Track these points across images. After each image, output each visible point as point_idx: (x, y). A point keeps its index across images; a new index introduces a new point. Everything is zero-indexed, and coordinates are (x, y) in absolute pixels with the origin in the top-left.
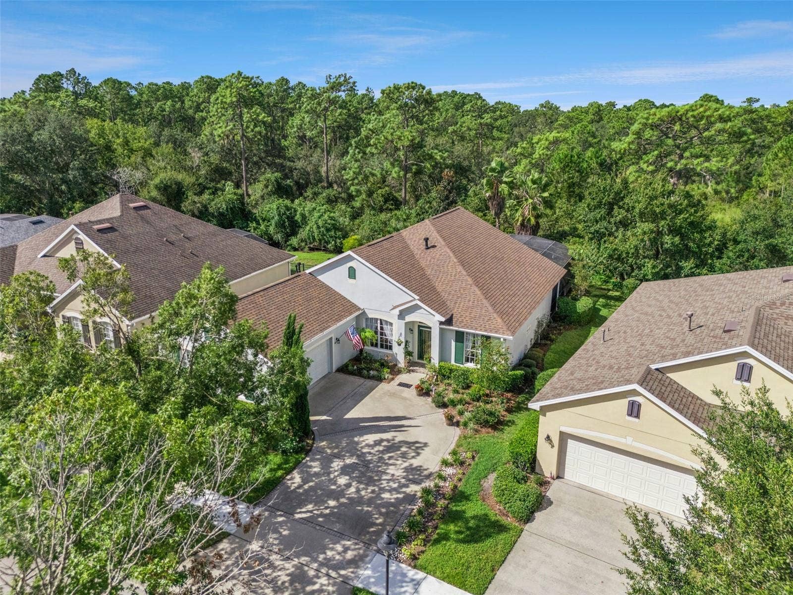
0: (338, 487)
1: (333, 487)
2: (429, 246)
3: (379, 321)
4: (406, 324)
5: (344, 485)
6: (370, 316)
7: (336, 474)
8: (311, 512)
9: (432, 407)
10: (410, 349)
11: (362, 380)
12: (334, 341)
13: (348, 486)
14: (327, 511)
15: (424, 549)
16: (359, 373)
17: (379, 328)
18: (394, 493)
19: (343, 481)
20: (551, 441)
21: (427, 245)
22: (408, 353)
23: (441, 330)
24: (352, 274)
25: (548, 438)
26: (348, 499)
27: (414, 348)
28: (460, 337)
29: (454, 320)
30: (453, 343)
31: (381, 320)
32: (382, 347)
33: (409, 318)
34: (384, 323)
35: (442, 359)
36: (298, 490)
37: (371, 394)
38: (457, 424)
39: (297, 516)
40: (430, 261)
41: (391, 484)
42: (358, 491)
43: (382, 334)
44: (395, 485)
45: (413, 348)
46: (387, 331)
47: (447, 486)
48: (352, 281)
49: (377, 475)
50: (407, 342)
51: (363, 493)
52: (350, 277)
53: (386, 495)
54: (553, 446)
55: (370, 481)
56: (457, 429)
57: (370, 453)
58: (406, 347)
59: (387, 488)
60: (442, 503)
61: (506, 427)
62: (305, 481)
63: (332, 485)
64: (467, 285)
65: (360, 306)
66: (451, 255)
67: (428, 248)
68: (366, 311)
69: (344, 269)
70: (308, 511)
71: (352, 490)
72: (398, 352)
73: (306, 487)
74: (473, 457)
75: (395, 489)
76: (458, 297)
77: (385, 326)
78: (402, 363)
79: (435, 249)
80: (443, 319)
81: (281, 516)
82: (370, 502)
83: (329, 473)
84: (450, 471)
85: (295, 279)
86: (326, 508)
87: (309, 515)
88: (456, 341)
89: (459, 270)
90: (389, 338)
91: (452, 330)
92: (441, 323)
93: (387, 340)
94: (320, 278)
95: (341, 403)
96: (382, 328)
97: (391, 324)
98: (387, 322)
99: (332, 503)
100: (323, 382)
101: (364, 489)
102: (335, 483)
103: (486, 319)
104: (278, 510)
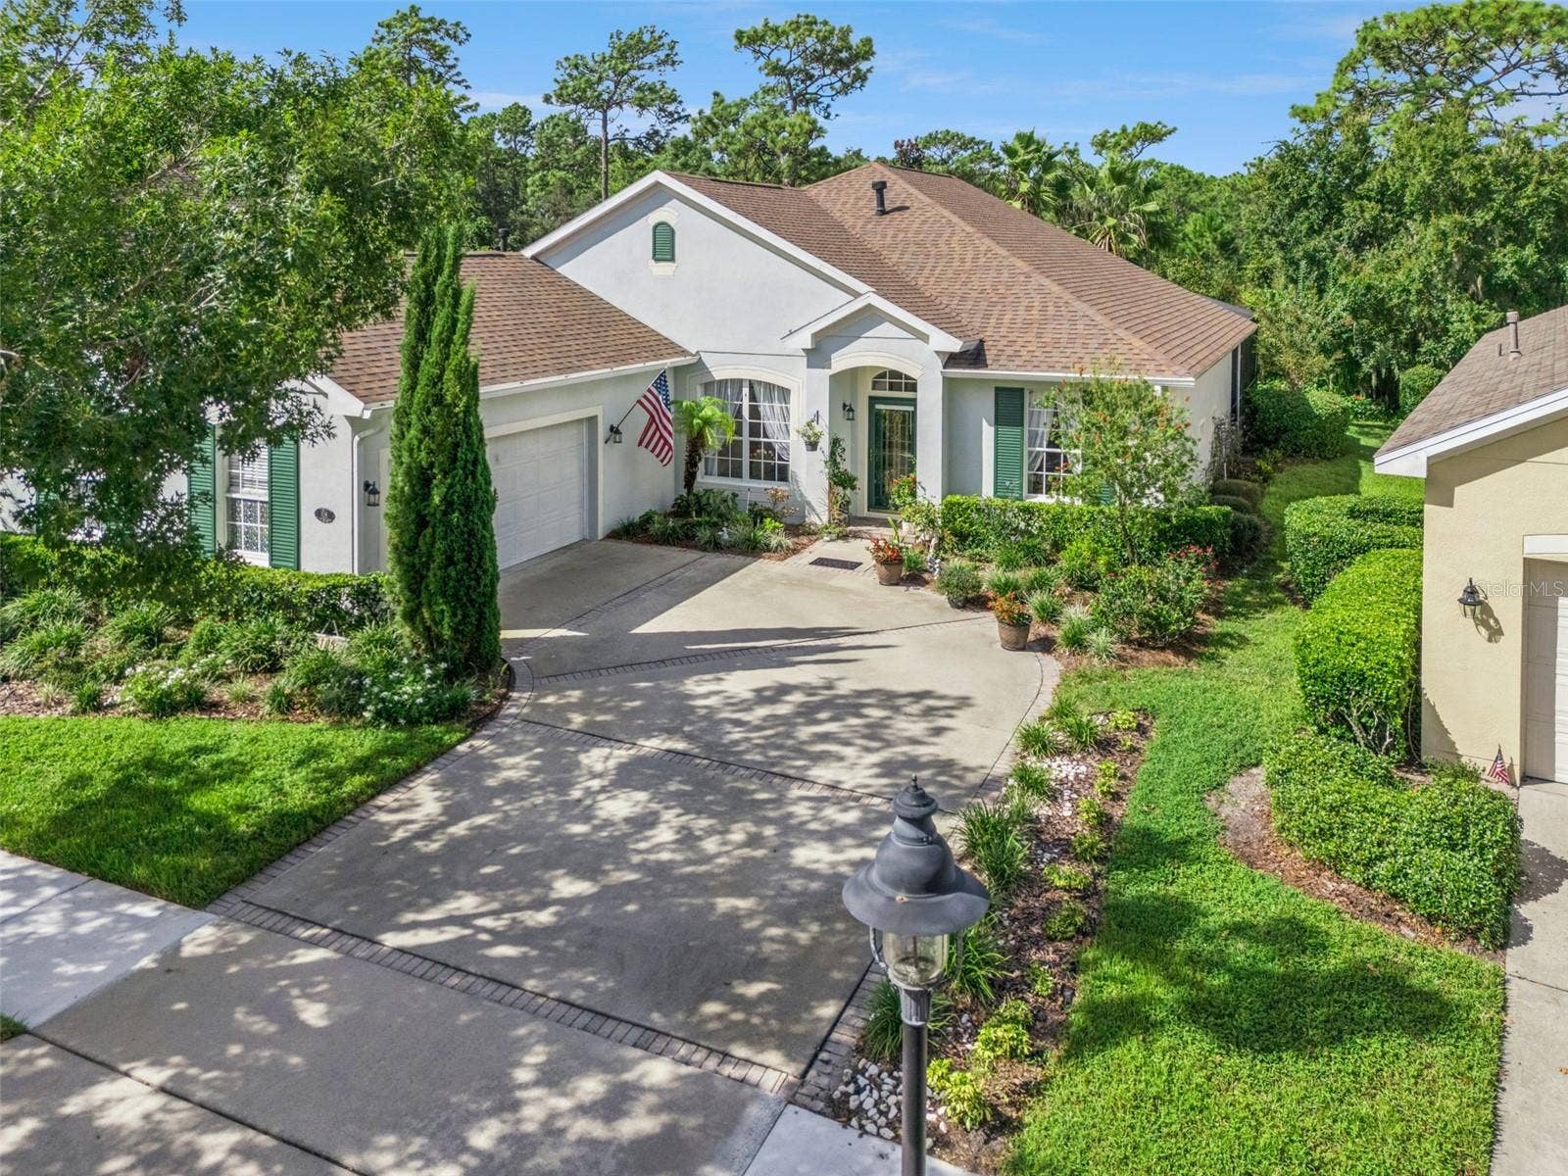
0: (597, 828)
1: (578, 829)
2: (888, 206)
3: (746, 391)
4: (835, 379)
5: (627, 820)
6: (718, 375)
7: (595, 784)
8: (463, 921)
9: (939, 608)
10: (845, 466)
11: (691, 555)
12: (602, 432)
13: (644, 822)
14: (545, 917)
15: (1034, 1073)
16: (682, 538)
17: (746, 413)
18: (848, 841)
19: (620, 807)
20: (1488, 611)
21: (881, 202)
22: (841, 480)
23: (949, 383)
24: (664, 246)
25: (1472, 597)
26: (641, 867)
27: (858, 465)
28: (1010, 403)
29: (990, 356)
30: (988, 432)
31: (751, 384)
32: (754, 474)
33: (843, 360)
34: (760, 392)
35: (950, 485)
36: (419, 844)
37: (727, 580)
38: (1046, 645)
39: (391, 940)
40: (895, 236)
41: (830, 812)
42: (687, 839)
43: (755, 430)
44: (851, 817)
45: (854, 462)
46: (771, 422)
47: (1070, 817)
48: (665, 268)
49: (770, 787)
50: (835, 442)
51: (710, 845)
52: (657, 257)
53: (812, 855)
54: (1495, 634)
55: (738, 806)
56: (1048, 659)
57: (738, 723)
58: (833, 460)
59: (813, 826)
60: (1064, 874)
61: (1224, 651)
62: (454, 813)
63: (575, 820)
64: (1013, 275)
65: (686, 346)
66: (955, 219)
67: (883, 212)
68: (705, 358)
69: (638, 235)
70: (452, 920)
71: (664, 834)
72: (810, 477)
73: (460, 829)
74: (1142, 730)
75: (846, 830)
76: (993, 304)
77: (764, 406)
78: (820, 514)
79: (906, 214)
80: (955, 345)
81: (312, 943)
82: (740, 880)
83: (563, 786)
84: (1061, 769)
85: (487, 259)
86: (541, 904)
87: (451, 933)
88: (998, 421)
89: (983, 248)
90: (777, 440)
91: (982, 382)
92: (952, 360)
93: (769, 446)
94: (565, 270)
95: (621, 600)
96: (755, 412)
97: (785, 394)
98: (770, 387)
99: (567, 887)
100: (564, 559)
101: (710, 832)
102: (587, 816)
103: (1093, 343)
104: (307, 922)
